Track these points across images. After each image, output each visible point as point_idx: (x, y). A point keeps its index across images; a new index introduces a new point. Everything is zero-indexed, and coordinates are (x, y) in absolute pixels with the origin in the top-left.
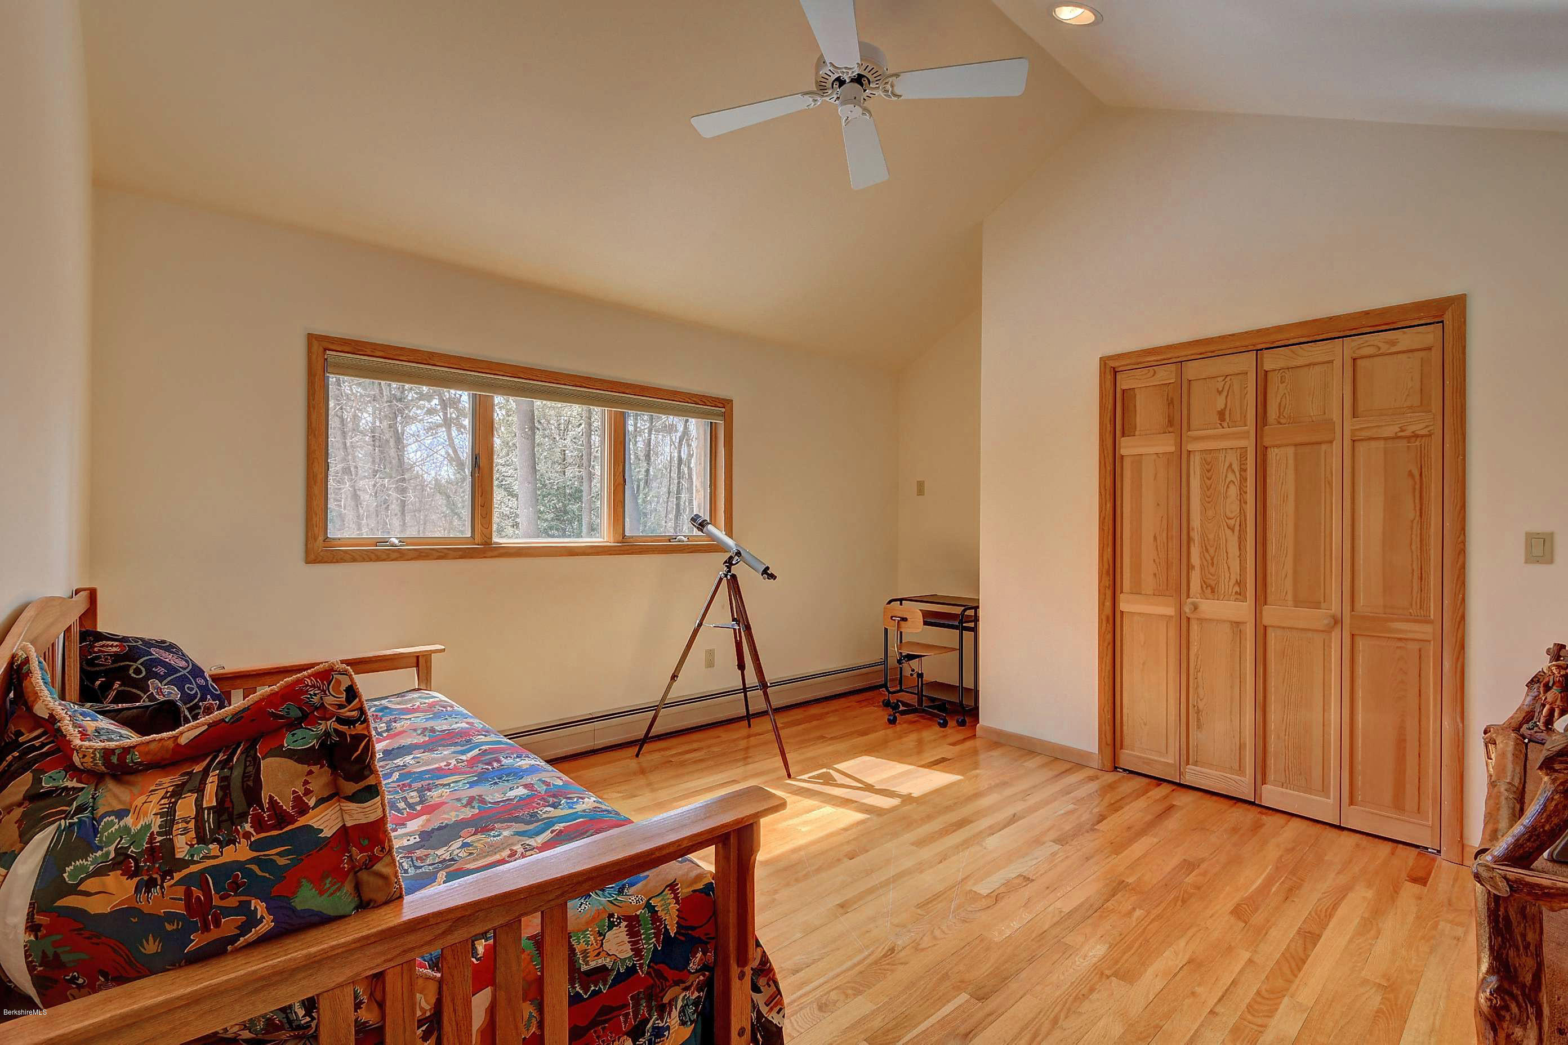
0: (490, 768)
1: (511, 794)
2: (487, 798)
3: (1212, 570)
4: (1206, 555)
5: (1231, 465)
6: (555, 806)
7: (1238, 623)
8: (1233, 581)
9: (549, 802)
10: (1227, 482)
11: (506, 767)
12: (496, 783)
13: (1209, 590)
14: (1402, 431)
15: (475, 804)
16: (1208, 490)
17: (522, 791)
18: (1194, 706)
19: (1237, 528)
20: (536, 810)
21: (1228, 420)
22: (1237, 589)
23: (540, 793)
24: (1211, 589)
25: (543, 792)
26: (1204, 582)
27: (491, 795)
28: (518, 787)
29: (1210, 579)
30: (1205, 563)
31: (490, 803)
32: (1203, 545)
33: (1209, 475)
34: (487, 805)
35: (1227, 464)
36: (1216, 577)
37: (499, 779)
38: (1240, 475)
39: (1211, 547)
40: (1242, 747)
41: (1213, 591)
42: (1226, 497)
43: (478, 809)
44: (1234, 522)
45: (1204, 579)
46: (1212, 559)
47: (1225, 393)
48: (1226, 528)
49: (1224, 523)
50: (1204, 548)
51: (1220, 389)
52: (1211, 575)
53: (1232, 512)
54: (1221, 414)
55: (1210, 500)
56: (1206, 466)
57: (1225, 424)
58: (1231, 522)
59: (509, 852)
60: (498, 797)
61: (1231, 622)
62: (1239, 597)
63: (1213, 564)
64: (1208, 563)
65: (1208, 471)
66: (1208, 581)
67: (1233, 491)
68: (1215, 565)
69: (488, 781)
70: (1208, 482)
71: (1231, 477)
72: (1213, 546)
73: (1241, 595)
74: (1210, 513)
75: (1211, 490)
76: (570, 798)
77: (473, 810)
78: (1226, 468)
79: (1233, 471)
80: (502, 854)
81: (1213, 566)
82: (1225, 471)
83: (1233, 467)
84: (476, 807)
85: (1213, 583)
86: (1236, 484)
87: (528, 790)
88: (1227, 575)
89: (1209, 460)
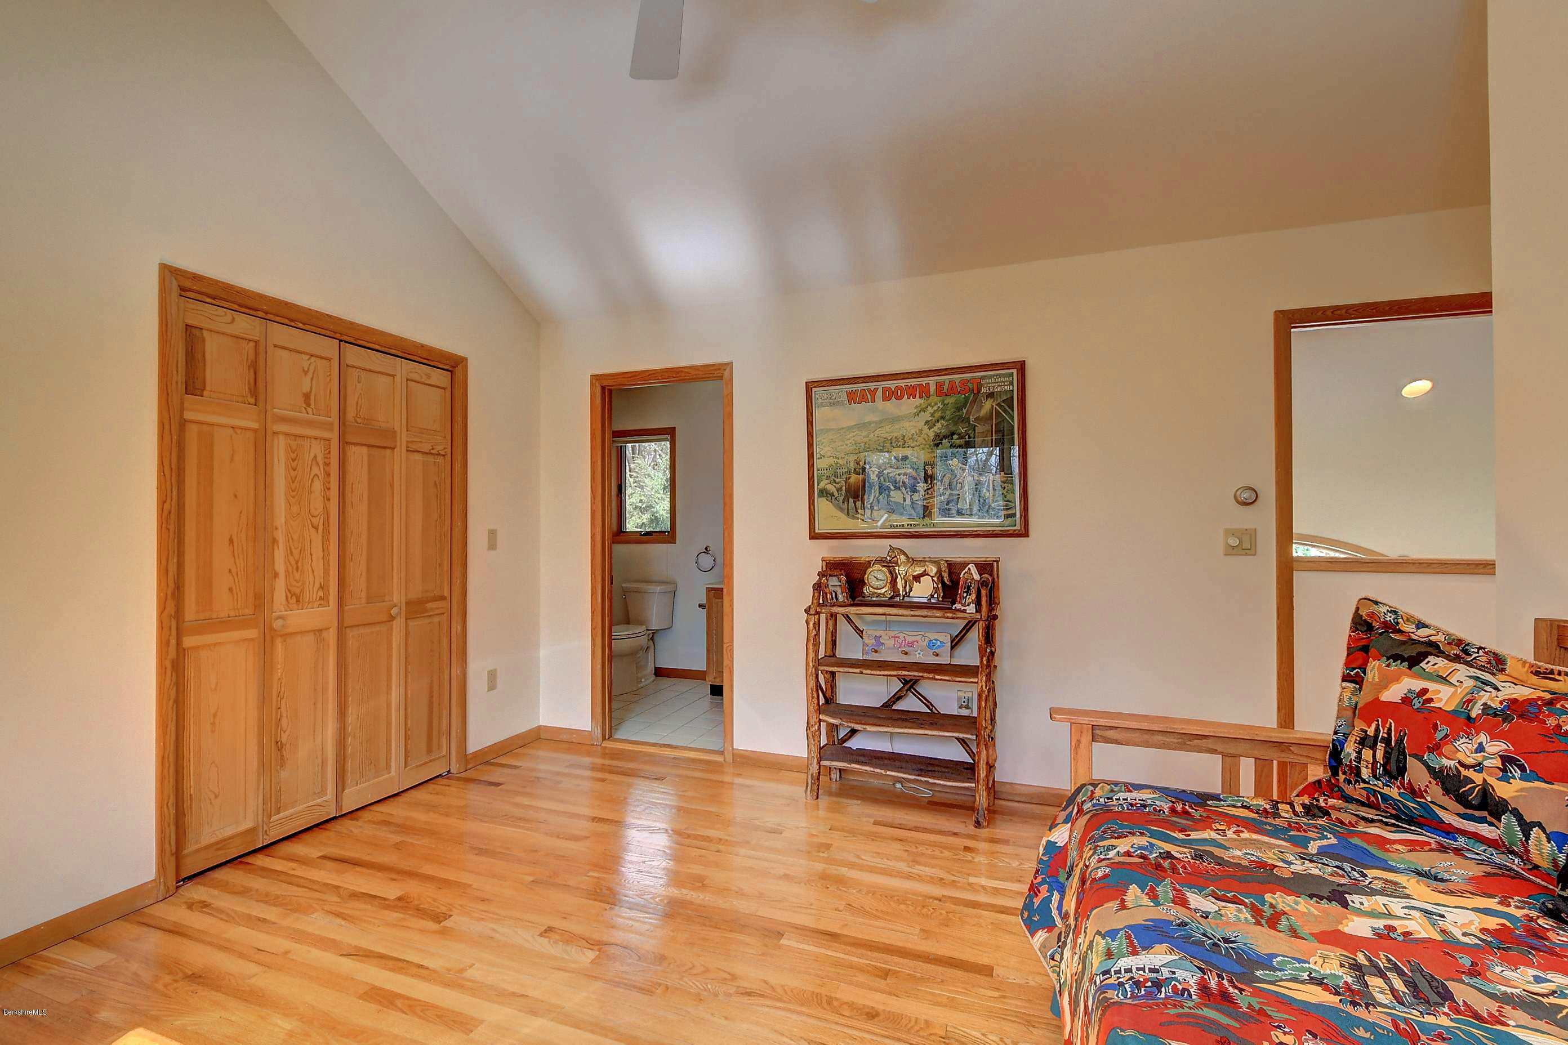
0: (1225, 982)
1: (1209, 905)
2: (1248, 916)
3: (297, 575)
4: (291, 558)
5: (315, 457)
6: (1168, 855)
7: (320, 631)
8: (317, 585)
9: (1172, 863)
10: (311, 477)
11: (1197, 962)
12: (1226, 941)
13: (294, 599)
14: (433, 449)
15: (1268, 912)
16: (293, 482)
17: (1195, 900)
18: (277, 743)
19: (321, 527)
20: (1191, 861)
21: (313, 406)
22: (321, 593)
23: (1172, 883)
24: (296, 598)
25: (1168, 880)
26: (289, 590)
27: (1239, 920)
28: (1196, 910)
29: (295, 586)
30: (290, 570)
31: (1246, 906)
32: (288, 548)
33: (294, 464)
34: (1252, 903)
35: (312, 455)
36: (300, 584)
37: (1219, 946)
38: (324, 469)
39: (296, 549)
40: (324, 763)
41: (298, 601)
42: (311, 492)
43: (1265, 901)
44: (319, 521)
45: (289, 587)
46: (297, 562)
47: (310, 375)
48: (310, 526)
49: (309, 521)
50: (289, 552)
51: (306, 369)
52: (295, 581)
53: (316, 509)
54: (307, 397)
55: (294, 493)
56: (291, 454)
57: (310, 410)
58: (315, 521)
59: (1241, 835)
60: (1231, 910)
61: (314, 631)
62: (322, 602)
63: (297, 568)
64: (293, 568)
65: (294, 460)
66: (293, 589)
67: (318, 486)
68: (299, 571)
69: (1237, 953)
70: (293, 474)
71: (315, 470)
72: (298, 548)
73: (324, 599)
74: (295, 509)
75: (296, 482)
76: (1143, 857)
77: (1274, 902)
78: (311, 459)
79: (318, 464)
80: (1248, 836)
81: (297, 571)
82: (310, 462)
83: (318, 459)
84: (1267, 905)
85: (298, 591)
86: (320, 478)
87: (1184, 895)
88: (312, 580)
89: (294, 448)
